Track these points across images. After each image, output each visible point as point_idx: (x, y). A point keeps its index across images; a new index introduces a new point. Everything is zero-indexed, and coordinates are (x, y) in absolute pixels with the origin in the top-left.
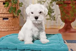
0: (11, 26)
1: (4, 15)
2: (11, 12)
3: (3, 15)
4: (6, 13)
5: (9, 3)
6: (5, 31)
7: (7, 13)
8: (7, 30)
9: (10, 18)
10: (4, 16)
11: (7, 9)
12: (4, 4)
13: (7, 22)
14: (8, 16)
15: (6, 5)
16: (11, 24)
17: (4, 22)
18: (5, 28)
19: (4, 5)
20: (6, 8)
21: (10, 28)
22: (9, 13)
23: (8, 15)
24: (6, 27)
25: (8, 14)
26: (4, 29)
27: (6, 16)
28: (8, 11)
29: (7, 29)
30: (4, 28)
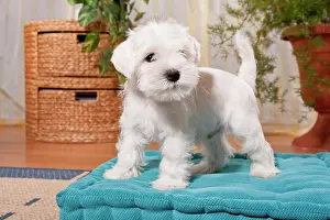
0: (107, 125)
1: (82, 80)
2: (106, 71)
3: (78, 83)
4: (87, 73)
5: (101, 36)
6: (83, 143)
7: (93, 74)
8: (92, 137)
9: (103, 93)
10: (82, 86)
11: (92, 59)
12: (81, 39)
13: (90, 109)
14: (93, 86)
15: (89, 43)
16: (107, 114)
17: (81, 108)
18: (84, 133)
19: (80, 45)
20: (86, 54)
21: (100, 129)
22: (97, 72)
23: (94, 80)
24: (86, 125)
25: (96, 77)
26: (81, 135)
27: (88, 86)
28: (96, 66)
29: (91, 133)
30: (78, 132)
